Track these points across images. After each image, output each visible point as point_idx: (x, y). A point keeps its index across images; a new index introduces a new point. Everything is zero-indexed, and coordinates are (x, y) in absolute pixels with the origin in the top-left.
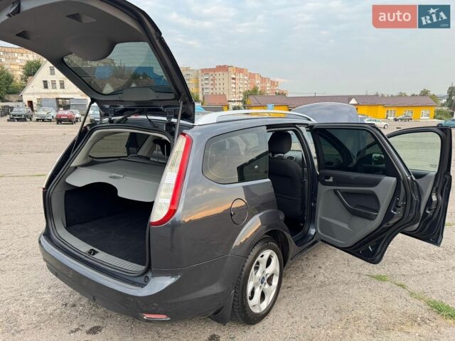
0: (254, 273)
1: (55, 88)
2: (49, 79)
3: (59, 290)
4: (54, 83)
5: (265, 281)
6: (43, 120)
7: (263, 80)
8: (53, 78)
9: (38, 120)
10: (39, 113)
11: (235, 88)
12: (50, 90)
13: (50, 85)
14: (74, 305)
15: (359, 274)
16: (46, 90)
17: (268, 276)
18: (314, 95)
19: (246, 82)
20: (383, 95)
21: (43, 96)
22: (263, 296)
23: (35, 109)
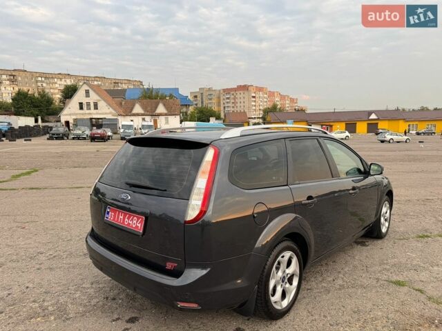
0: (275, 272)
1: (90, 109)
2: (85, 101)
3: (101, 286)
4: (88, 104)
5: (286, 281)
6: (79, 139)
7: (283, 97)
8: (87, 100)
9: (74, 138)
10: (75, 132)
11: (255, 106)
12: (85, 110)
13: (85, 107)
14: (114, 299)
15: (378, 280)
16: (81, 111)
17: (289, 276)
18: (333, 111)
19: (265, 100)
20: (404, 110)
21: (79, 117)
22: (284, 295)
23: (71, 128)
